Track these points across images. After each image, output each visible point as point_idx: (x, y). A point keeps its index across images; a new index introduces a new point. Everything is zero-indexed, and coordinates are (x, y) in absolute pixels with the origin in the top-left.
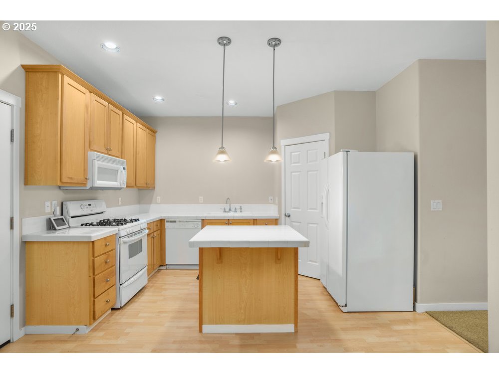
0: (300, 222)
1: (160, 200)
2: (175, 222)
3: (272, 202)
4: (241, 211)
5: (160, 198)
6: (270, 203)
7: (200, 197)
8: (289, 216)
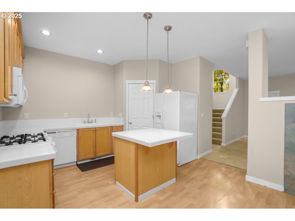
0: (138, 126)
1: (28, 116)
2: (55, 133)
3: (112, 116)
4: (95, 122)
5: (27, 114)
6: (111, 117)
7: (65, 113)
8: (131, 124)
